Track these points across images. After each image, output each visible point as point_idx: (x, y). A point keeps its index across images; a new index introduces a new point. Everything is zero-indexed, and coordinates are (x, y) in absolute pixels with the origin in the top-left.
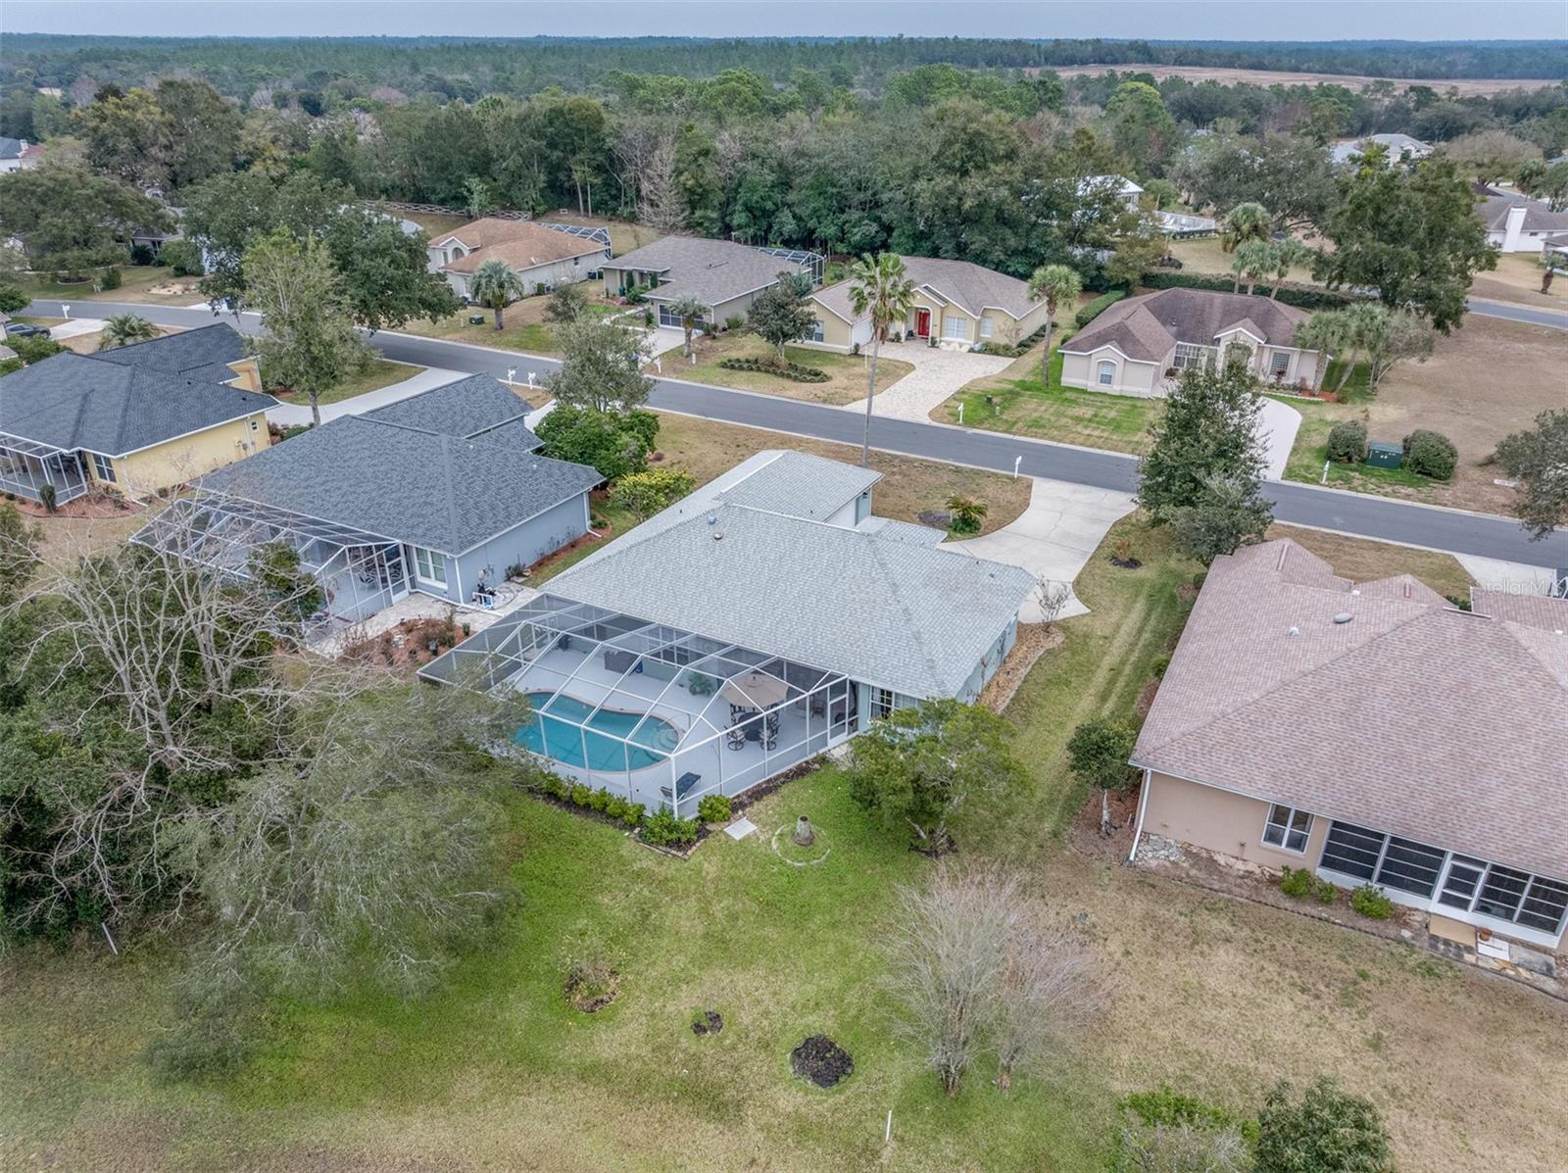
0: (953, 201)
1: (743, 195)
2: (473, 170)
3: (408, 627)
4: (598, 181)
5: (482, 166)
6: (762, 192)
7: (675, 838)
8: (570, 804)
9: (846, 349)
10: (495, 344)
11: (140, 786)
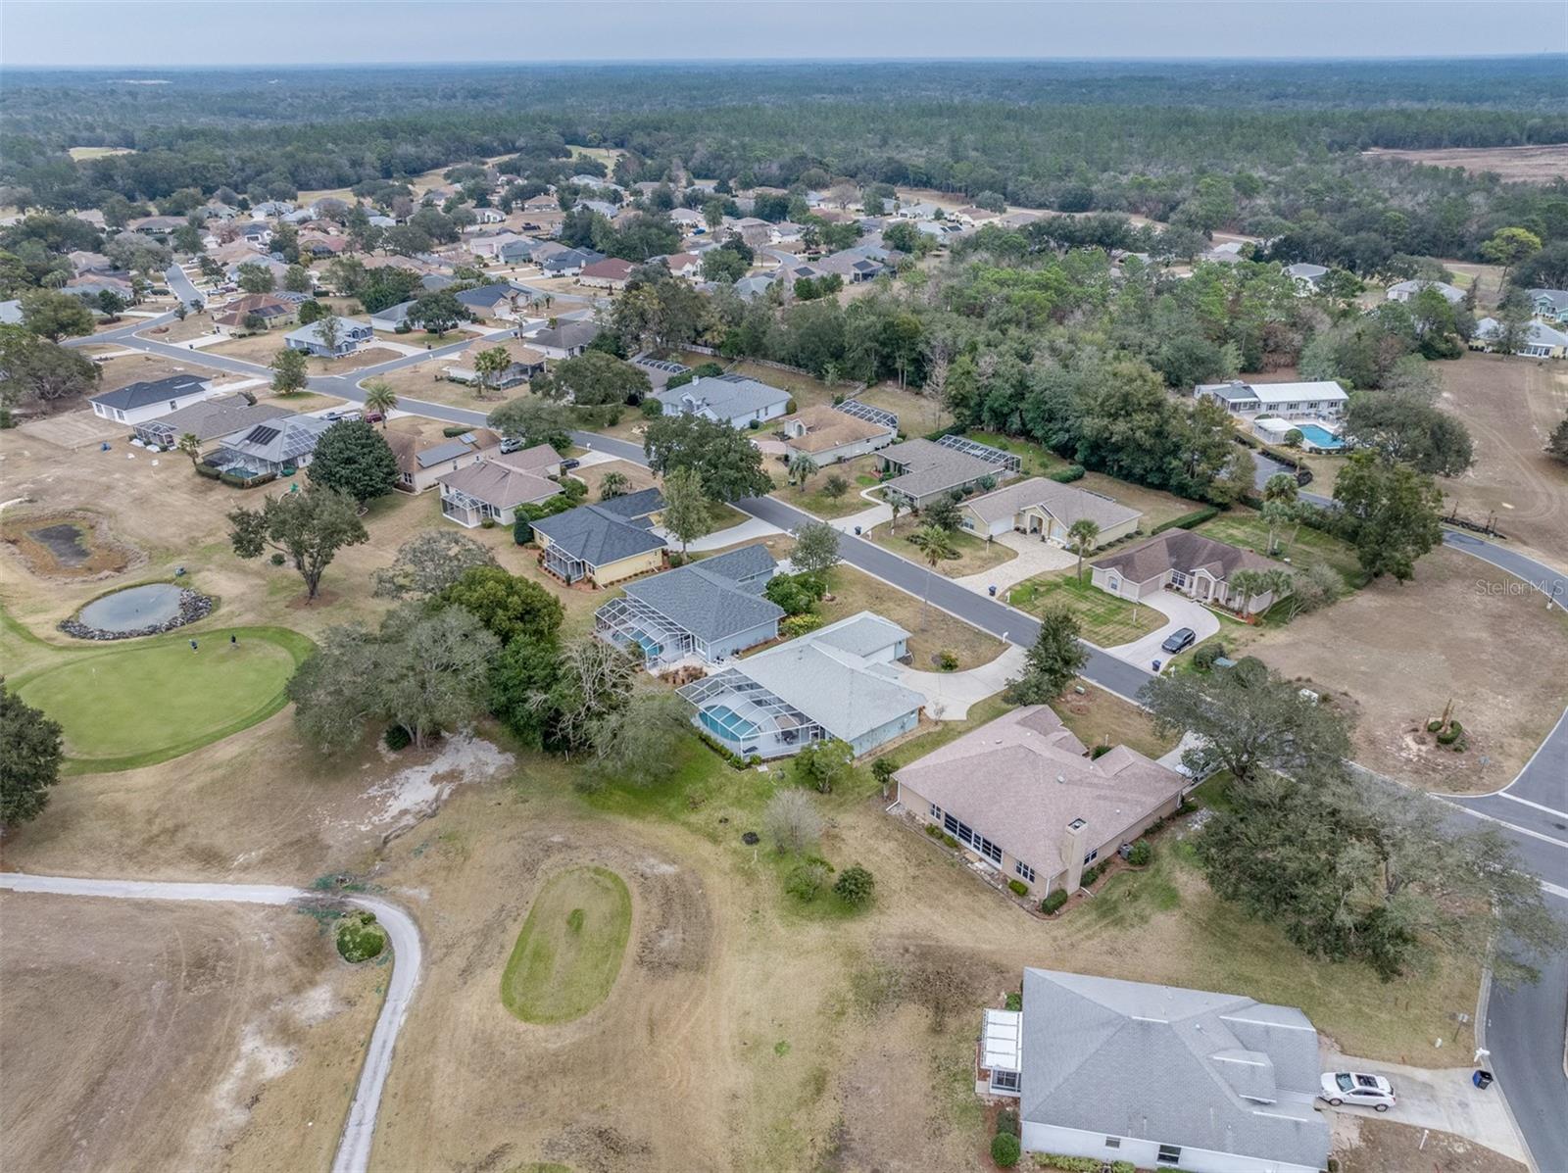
0: (1106, 435)
1: (988, 403)
2: (832, 355)
3: (686, 669)
4: (912, 369)
5: (838, 355)
6: (1002, 401)
7: (738, 765)
8: (712, 748)
9: (985, 537)
10: (795, 503)
11: (583, 710)
